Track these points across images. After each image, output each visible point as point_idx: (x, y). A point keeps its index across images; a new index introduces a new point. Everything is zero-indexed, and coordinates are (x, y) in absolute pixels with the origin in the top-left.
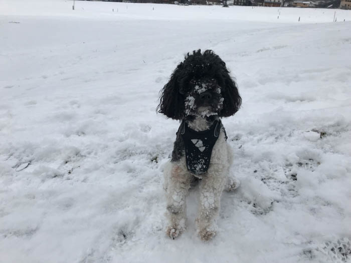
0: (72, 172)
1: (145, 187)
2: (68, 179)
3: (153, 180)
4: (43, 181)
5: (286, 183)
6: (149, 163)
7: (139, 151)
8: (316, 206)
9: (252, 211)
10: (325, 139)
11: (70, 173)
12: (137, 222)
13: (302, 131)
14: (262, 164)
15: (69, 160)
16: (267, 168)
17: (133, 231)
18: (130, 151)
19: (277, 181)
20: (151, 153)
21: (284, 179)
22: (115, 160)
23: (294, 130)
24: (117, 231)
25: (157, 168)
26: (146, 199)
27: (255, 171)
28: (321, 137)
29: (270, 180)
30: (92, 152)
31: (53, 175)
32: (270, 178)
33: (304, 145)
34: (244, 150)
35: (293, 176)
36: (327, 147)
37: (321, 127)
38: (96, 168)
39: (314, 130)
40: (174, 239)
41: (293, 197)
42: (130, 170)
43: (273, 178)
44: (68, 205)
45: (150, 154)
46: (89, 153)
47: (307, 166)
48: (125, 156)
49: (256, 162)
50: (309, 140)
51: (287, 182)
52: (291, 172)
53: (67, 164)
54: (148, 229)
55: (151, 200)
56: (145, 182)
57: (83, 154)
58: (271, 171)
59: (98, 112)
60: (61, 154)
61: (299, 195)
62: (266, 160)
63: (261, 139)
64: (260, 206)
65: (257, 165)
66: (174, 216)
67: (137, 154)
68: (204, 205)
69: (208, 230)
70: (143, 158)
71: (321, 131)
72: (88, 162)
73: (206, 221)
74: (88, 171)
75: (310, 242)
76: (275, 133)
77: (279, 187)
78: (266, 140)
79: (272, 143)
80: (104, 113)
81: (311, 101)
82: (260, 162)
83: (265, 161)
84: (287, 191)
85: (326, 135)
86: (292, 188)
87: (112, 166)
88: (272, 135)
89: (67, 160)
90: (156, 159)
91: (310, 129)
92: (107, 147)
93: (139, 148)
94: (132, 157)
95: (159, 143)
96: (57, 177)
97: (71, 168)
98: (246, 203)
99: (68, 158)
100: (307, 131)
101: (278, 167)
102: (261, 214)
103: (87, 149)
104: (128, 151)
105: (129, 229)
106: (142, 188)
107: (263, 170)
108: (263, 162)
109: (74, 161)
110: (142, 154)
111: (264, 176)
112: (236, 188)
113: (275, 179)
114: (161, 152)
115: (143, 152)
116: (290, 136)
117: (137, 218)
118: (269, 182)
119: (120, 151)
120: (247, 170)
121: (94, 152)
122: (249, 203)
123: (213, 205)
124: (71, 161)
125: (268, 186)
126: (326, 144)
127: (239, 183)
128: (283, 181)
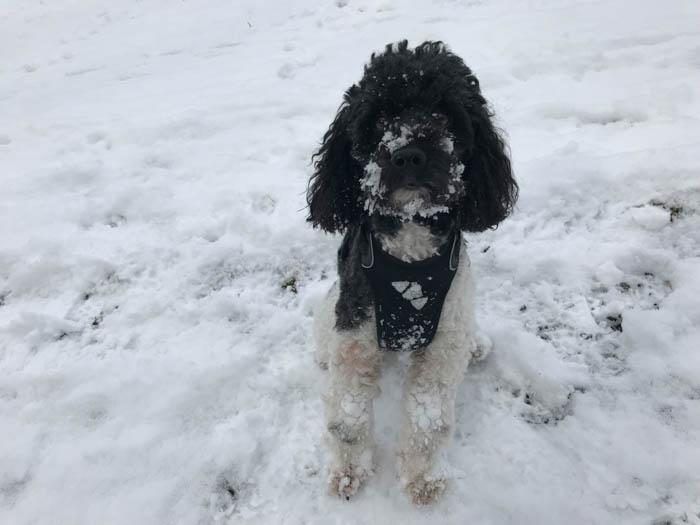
0: (101, 324)
1: (271, 358)
2: (93, 341)
3: (290, 337)
4: (34, 349)
5: (597, 339)
6: (278, 294)
7: (252, 264)
8: (672, 401)
9: (523, 415)
10: (680, 224)
11: (95, 323)
12: (260, 457)
13: (629, 205)
14: (538, 289)
15: (92, 291)
16: (550, 300)
17: (251, 481)
18: (230, 265)
19: (575, 332)
20: (281, 268)
21: (592, 328)
22: (197, 289)
23: (607, 202)
24: (213, 481)
25: (296, 305)
26: (276, 391)
27: (523, 309)
28: (671, 220)
29: (559, 331)
30: (144, 269)
31: (57, 335)
32: (557, 326)
33: (633, 242)
34: (494, 256)
35: (610, 318)
36: (686, 243)
37: (669, 193)
38: (156, 312)
39: (655, 203)
40: (348, 498)
41: (616, 375)
42: (235, 316)
43: (565, 326)
44: (96, 412)
45: (280, 272)
46: (138, 273)
47: (641, 293)
48: (221, 279)
49: (524, 285)
50: (643, 227)
51: (599, 336)
52: (607, 310)
53: (88, 302)
54: (287, 475)
55: (287, 393)
56: (271, 345)
57: (122, 275)
58: (560, 307)
59: (153, 162)
60: (72, 276)
61: (629, 369)
62: (547, 280)
63: (532, 228)
64: (541, 402)
65: (526, 292)
66: (347, 446)
67: (247, 271)
68: (417, 424)
69: (428, 479)
70: (262, 281)
71: (671, 203)
72: (135, 298)
73: (423, 459)
74: (137, 319)
75: (667, 498)
76: (563, 211)
77: (580, 348)
78: (543, 228)
79: (559, 237)
80: (165, 165)
81: (638, 120)
82: (533, 285)
83: (544, 283)
84: (599, 358)
85: (683, 214)
86: (611, 350)
87: (191, 305)
88: (557, 215)
89: (88, 292)
90: (292, 283)
91: (645, 200)
92: (177, 255)
93: (252, 257)
94: (236, 281)
95: (297, 244)
96: (66, 339)
97: (99, 312)
98: (509, 393)
99: (90, 288)
100: (638, 203)
101: (577, 298)
102: (546, 422)
103: (132, 263)
104: (225, 265)
105: (243, 475)
106: (267, 361)
107: (541, 304)
108: (539, 284)
109: (104, 294)
110: (261, 270)
111: (544, 322)
112: (483, 357)
113: (571, 328)
114: (303, 266)
115: (261, 266)
116: (598, 216)
117: (260, 444)
118: (558, 336)
119: (208, 266)
120: (505, 306)
121: (149, 269)
122: (516, 394)
123: (440, 423)
124: (96, 293)
125: (556, 345)
126: (683, 237)
127: (490, 343)
128: (588, 333)
